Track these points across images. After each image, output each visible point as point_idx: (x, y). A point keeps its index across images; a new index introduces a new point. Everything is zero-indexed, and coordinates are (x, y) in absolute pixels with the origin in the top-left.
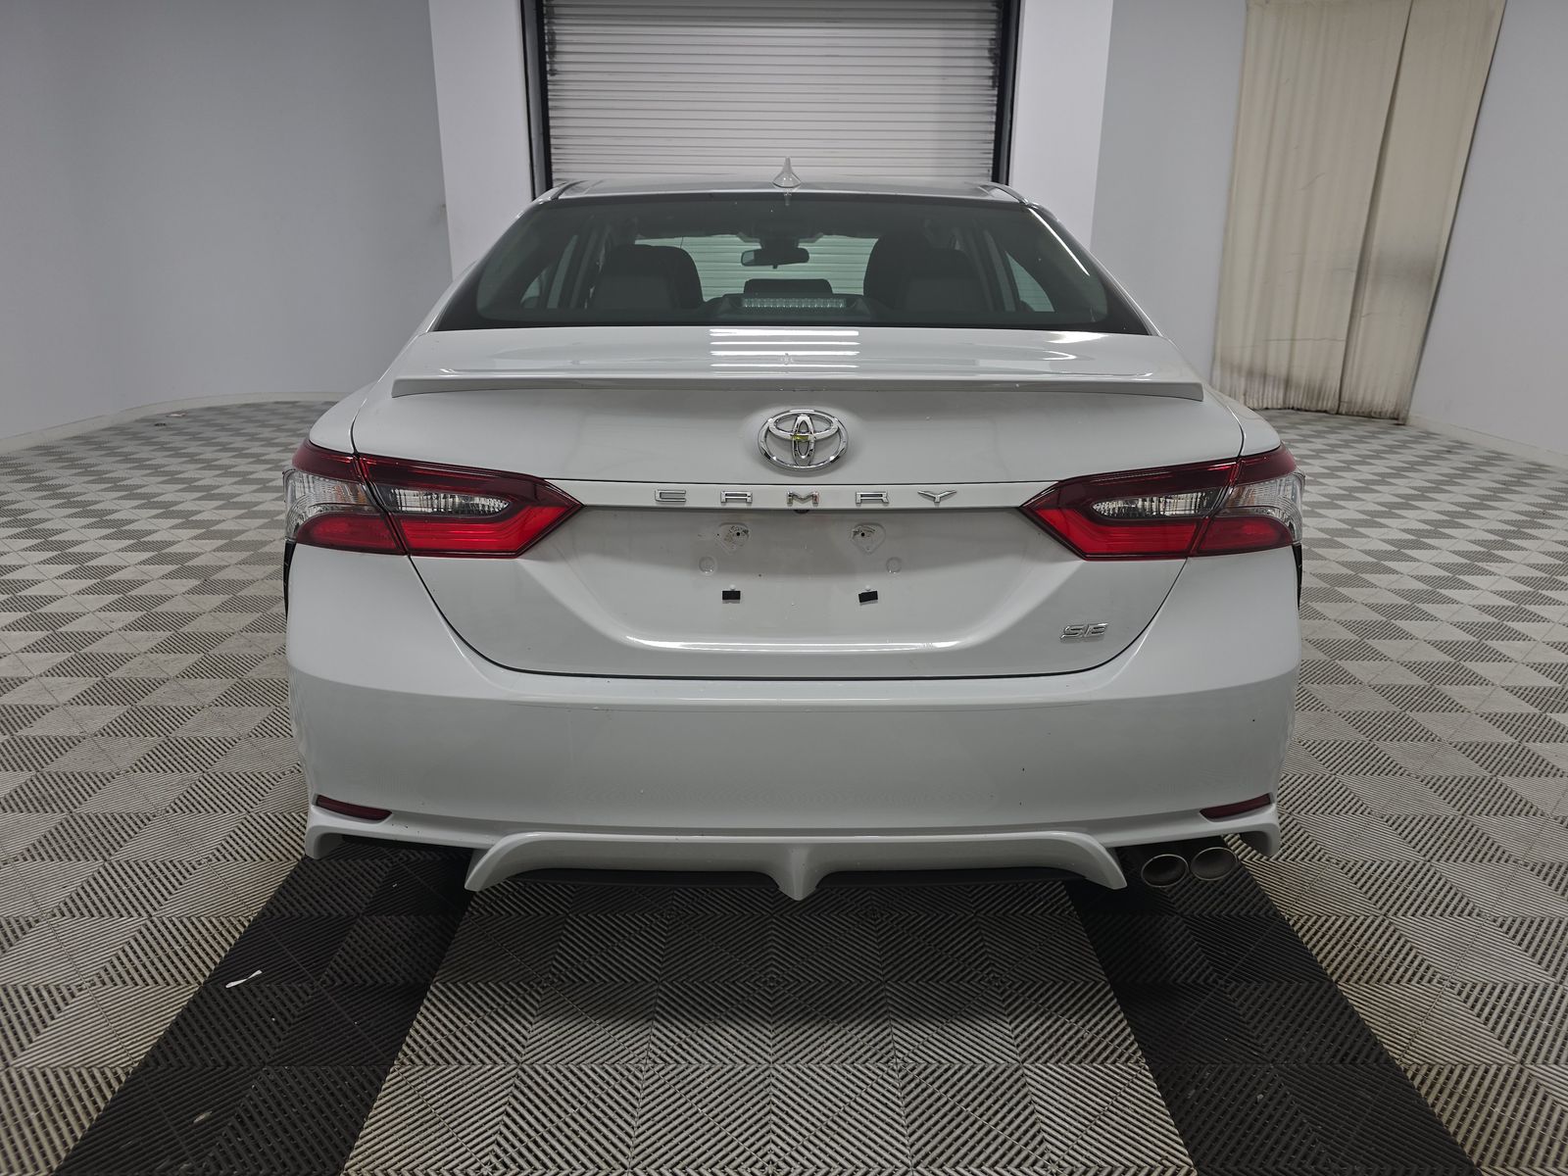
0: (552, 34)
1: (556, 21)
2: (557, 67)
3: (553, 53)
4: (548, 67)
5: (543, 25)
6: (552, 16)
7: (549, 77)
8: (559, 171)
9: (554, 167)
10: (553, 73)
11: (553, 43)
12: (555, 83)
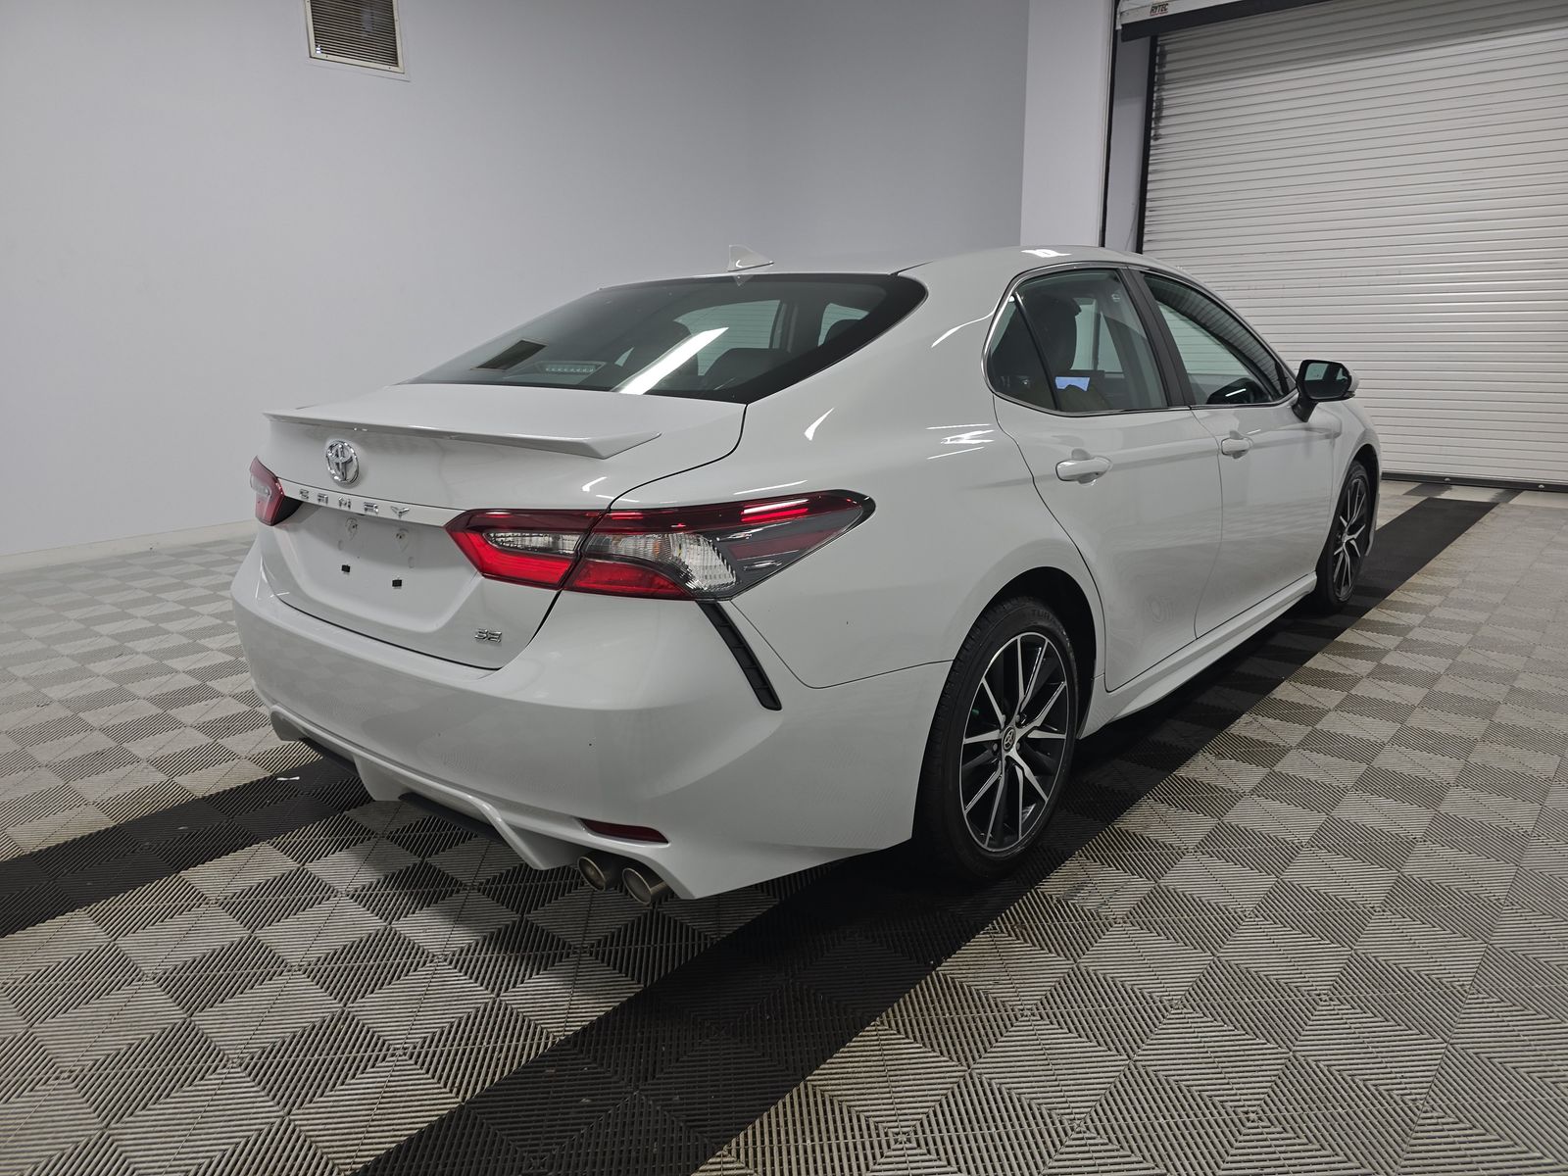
0: (1161, 100)
1: (1166, 87)
2: (1162, 132)
3: (1159, 118)
4: (1153, 133)
5: (1153, 92)
6: (1162, 82)
7: (1152, 143)
8: (1151, 232)
9: (1146, 230)
10: (1157, 138)
11: (1160, 109)
12: (1157, 147)
